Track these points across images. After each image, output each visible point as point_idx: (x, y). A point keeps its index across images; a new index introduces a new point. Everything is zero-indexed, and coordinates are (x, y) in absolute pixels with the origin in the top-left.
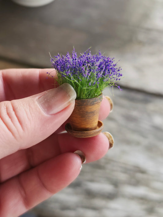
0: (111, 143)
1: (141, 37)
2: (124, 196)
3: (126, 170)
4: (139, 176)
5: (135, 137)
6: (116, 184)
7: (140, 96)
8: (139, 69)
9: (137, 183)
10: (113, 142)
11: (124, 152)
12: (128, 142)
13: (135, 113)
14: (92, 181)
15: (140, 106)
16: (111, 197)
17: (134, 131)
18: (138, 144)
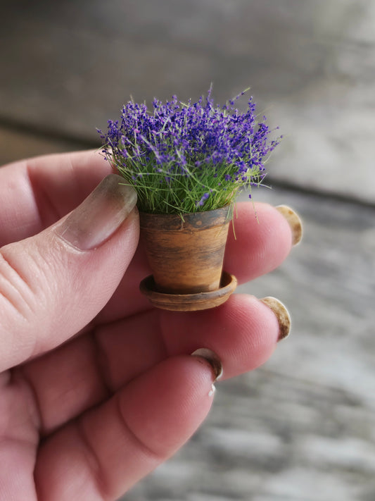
0: (285, 324)
1: (347, 63)
2: (305, 464)
3: (310, 398)
4: (345, 412)
5: (333, 315)
6: (286, 433)
7: (343, 213)
8: (341, 145)
9: (338, 431)
10: (289, 322)
11: (305, 353)
12: (316, 328)
13: (332, 256)
14: (225, 426)
15: (345, 236)
16: (273, 465)
17: (331, 301)
18: (340, 332)
